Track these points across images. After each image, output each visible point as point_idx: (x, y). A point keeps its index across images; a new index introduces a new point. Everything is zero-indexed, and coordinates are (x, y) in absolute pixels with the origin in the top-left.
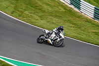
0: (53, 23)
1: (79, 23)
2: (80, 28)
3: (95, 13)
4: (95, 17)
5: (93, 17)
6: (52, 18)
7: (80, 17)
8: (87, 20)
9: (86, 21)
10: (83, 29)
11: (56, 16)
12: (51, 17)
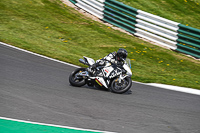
0: (22, 30)
1: (74, 29)
2: (75, 39)
3: (106, 9)
4: (105, 17)
5: (102, 18)
6: (20, 19)
7: (75, 17)
8: (91, 24)
9: (88, 27)
10: (82, 42)
11: (27, 17)
12: (17, 18)
